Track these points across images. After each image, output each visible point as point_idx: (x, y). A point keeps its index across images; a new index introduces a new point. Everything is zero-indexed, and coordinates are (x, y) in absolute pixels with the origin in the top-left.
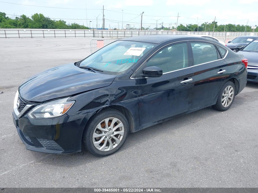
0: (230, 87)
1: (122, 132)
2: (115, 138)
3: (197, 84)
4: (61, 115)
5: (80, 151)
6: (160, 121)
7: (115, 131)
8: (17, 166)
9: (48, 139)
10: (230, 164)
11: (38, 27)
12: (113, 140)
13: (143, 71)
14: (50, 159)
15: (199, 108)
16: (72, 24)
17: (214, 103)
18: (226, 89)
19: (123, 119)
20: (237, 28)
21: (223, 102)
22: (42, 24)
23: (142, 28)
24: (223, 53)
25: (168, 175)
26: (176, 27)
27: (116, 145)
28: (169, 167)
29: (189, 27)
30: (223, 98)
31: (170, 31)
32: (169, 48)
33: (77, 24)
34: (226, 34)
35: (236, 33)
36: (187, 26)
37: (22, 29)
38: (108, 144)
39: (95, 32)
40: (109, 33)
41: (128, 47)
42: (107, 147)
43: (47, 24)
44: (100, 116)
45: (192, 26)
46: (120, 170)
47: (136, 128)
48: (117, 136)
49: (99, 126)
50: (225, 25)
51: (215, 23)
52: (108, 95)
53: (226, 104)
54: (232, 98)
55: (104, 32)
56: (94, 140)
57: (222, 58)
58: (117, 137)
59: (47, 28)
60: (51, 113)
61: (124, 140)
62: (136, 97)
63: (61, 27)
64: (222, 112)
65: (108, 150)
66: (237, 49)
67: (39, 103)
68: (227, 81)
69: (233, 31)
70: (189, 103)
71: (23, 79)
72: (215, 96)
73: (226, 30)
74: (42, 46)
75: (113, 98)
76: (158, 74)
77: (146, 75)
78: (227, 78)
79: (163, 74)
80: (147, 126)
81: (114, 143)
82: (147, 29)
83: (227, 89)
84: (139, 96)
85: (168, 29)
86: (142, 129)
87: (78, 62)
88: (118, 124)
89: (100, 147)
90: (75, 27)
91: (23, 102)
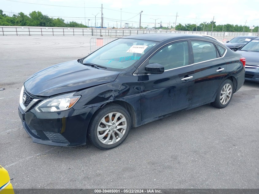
0: (229, 85)
1: (125, 126)
2: (118, 132)
3: (197, 81)
4: (67, 109)
5: (85, 144)
6: (161, 116)
7: (118, 125)
8: (24, 158)
9: (55, 132)
10: (228, 157)
11: (36, 25)
12: (116, 134)
13: (145, 68)
14: (56, 152)
15: (198, 105)
16: (70, 22)
17: (213, 100)
18: (224, 87)
19: (126, 114)
20: (235, 28)
21: (221, 99)
22: (40, 22)
23: (141, 28)
24: (222, 52)
25: (169, 167)
26: (174, 27)
27: (119, 139)
28: (170, 159)
29: (188, 27)
30: (221, 96)
31: (168, 30)
32: (170, 47)
33: (75, 23)
34: (224, 34)
35: (234, 33)
36: (186, 26)
37: (19, 27)
38: (111, 138)
39: (94, 31)
40: (107, 31)
41: (130, 44)
42: (110, 141)
43: (45, 21)
44: (105, 110)
45: (190, 25)
46: (123, 162)
47: (139, 122)
48: (120, 130)
49: (103, 120)
50: (223, 25)
51: (213, 23)
52: (112, 91)
53: (224, 101)
54: (230, 96)
55: (103, 31)
56: (98, 133)
57: (220, 57)
58: (120, 132)
59: (45, 26)
60: (57, 107)
61: (127, 134)
62: (139, 93)
63: (59, 25)
64: (220, 110)
65: (112, 143)
66: (235, 48)
67: (45, 97)
68: (226, 79)
69: (232, 31)
70: (189, 100)
71: (23, 76)
72: (214, 94)
73: (224, 31)
74: (40, 43)
75: (116, 94)
76: (160, 71)
77: (148, 72)
78: (226, 76)
79: (165, 71)
80: (149, 122)
81: (117, 137)
82: (145, 28)
83: (226, 87)
84: (142, 92)
85: (167, 29)
86: (143, 124)
87: (81, 59)
88: (121, 118)
89: (104, 141)
90: (73, 25)
91: (29, 96)
